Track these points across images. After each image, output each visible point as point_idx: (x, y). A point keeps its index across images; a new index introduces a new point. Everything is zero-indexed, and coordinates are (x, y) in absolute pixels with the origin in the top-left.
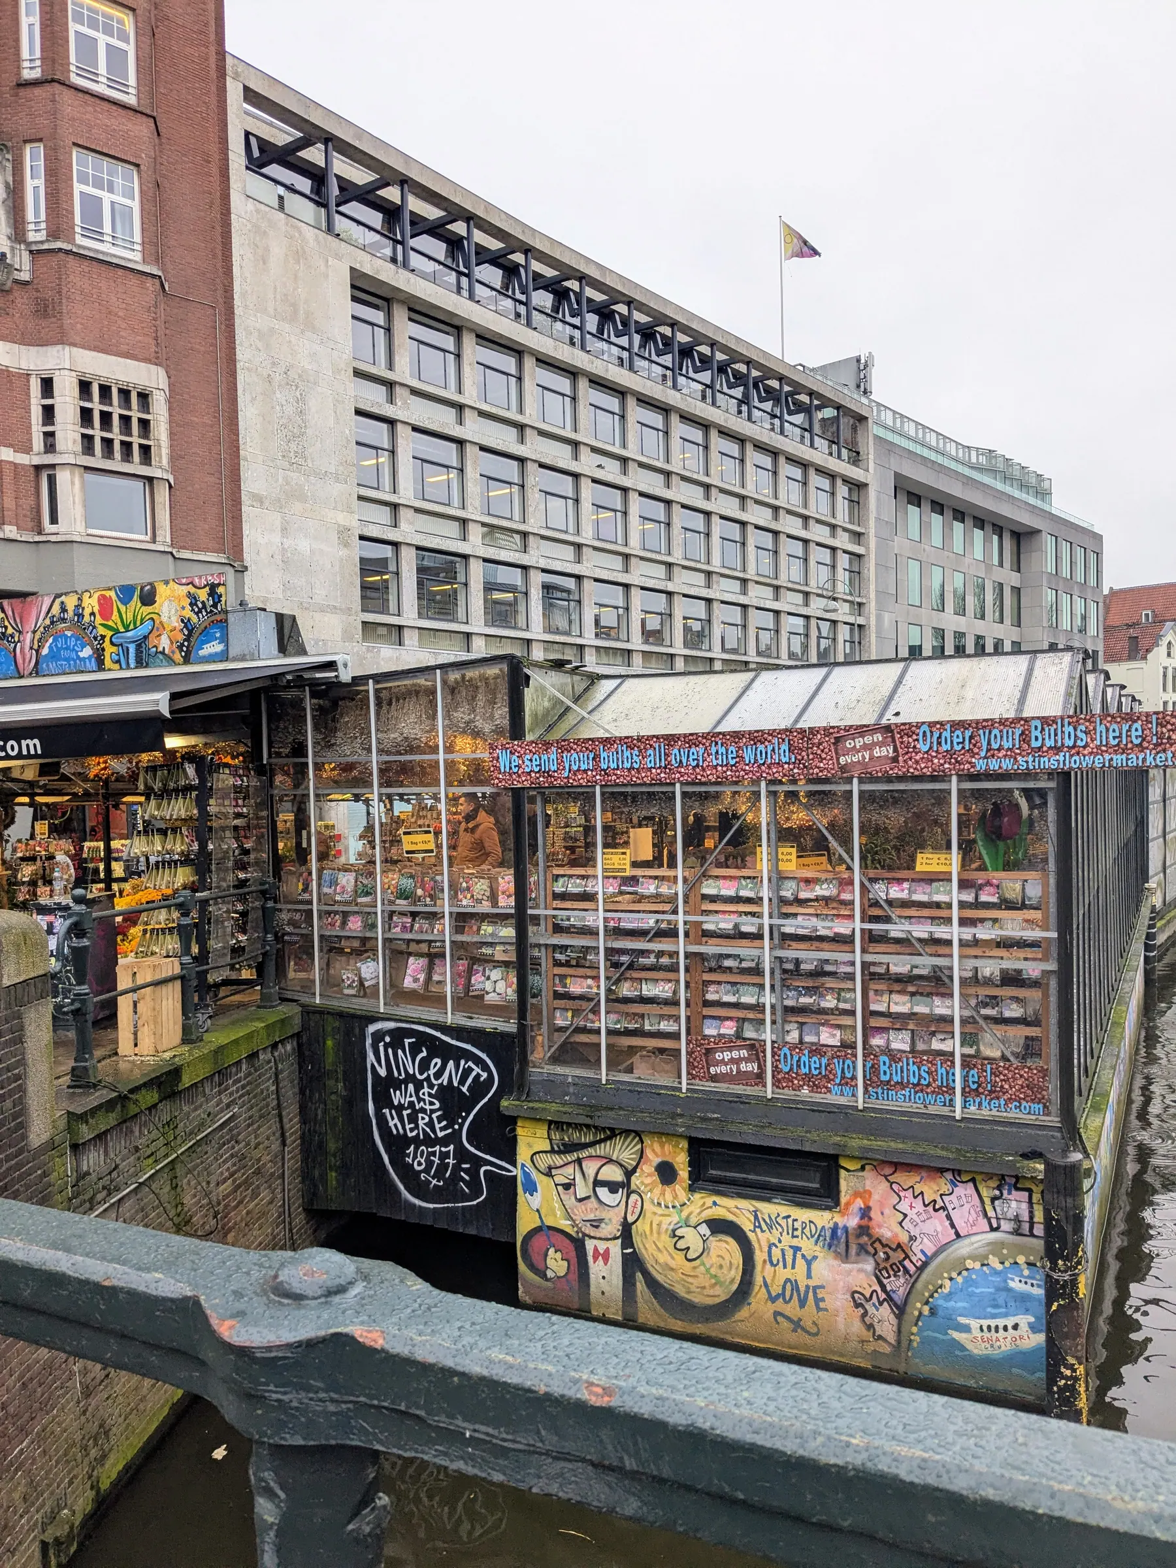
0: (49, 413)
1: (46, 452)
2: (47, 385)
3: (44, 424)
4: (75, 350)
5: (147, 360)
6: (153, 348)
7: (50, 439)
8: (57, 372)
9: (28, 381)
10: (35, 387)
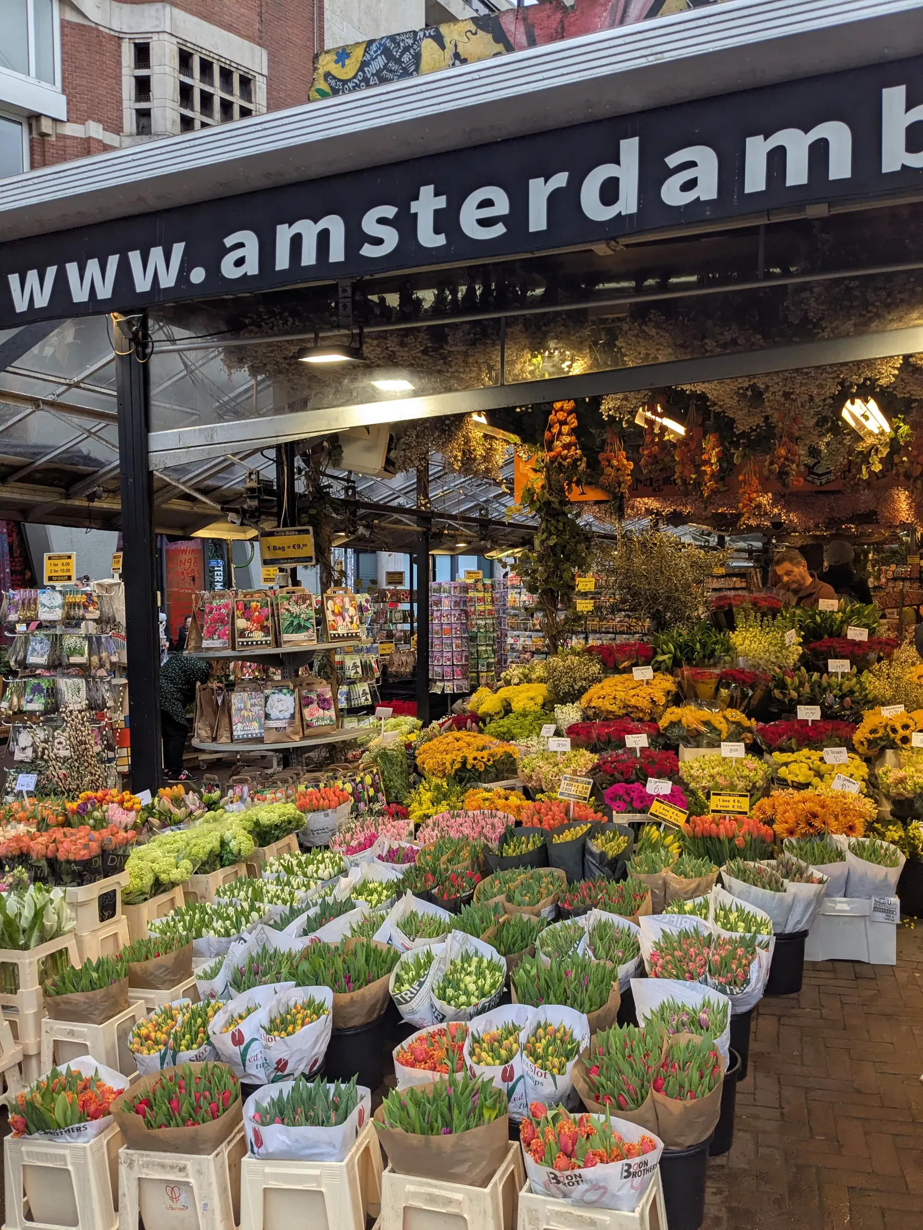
0: (143, 87)
1: (138, 133)
2: (142, 53)
3: (138, 100)
4: (177, 12)
5: (248, 38)
6: (257, 26)
7: (144, 121)
8: (155, 37)
9: (120, 46)
10: (128, 54)
